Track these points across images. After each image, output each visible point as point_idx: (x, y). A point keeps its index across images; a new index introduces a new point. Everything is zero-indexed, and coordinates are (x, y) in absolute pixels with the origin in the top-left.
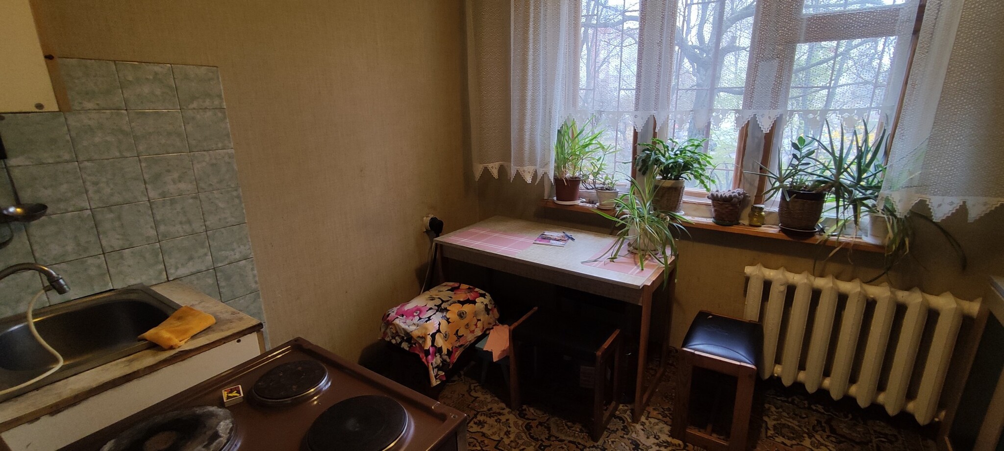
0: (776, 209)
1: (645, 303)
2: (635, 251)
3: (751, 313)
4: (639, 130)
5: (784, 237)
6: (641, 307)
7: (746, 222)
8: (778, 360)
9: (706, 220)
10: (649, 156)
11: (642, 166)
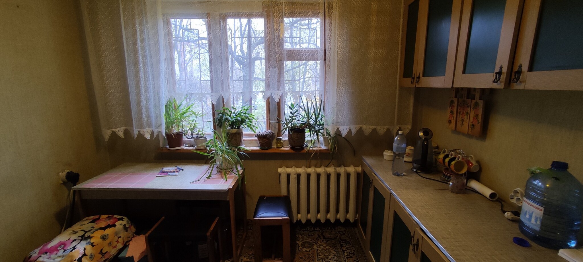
0: (287, 138)
1: (230, 199)
2: (221, 171)
3: (284, 192)
4: (215, 103)
5: (292, 151)
6: (229, 201)
7: (275, 147)
8: (299, 212)
9: (256, 148)
10: (222, 117)
11: (219, 123)
